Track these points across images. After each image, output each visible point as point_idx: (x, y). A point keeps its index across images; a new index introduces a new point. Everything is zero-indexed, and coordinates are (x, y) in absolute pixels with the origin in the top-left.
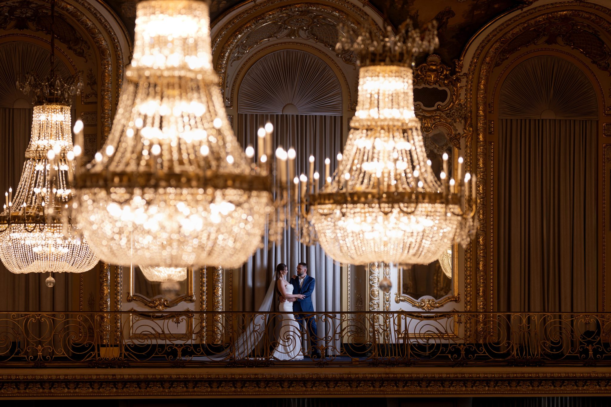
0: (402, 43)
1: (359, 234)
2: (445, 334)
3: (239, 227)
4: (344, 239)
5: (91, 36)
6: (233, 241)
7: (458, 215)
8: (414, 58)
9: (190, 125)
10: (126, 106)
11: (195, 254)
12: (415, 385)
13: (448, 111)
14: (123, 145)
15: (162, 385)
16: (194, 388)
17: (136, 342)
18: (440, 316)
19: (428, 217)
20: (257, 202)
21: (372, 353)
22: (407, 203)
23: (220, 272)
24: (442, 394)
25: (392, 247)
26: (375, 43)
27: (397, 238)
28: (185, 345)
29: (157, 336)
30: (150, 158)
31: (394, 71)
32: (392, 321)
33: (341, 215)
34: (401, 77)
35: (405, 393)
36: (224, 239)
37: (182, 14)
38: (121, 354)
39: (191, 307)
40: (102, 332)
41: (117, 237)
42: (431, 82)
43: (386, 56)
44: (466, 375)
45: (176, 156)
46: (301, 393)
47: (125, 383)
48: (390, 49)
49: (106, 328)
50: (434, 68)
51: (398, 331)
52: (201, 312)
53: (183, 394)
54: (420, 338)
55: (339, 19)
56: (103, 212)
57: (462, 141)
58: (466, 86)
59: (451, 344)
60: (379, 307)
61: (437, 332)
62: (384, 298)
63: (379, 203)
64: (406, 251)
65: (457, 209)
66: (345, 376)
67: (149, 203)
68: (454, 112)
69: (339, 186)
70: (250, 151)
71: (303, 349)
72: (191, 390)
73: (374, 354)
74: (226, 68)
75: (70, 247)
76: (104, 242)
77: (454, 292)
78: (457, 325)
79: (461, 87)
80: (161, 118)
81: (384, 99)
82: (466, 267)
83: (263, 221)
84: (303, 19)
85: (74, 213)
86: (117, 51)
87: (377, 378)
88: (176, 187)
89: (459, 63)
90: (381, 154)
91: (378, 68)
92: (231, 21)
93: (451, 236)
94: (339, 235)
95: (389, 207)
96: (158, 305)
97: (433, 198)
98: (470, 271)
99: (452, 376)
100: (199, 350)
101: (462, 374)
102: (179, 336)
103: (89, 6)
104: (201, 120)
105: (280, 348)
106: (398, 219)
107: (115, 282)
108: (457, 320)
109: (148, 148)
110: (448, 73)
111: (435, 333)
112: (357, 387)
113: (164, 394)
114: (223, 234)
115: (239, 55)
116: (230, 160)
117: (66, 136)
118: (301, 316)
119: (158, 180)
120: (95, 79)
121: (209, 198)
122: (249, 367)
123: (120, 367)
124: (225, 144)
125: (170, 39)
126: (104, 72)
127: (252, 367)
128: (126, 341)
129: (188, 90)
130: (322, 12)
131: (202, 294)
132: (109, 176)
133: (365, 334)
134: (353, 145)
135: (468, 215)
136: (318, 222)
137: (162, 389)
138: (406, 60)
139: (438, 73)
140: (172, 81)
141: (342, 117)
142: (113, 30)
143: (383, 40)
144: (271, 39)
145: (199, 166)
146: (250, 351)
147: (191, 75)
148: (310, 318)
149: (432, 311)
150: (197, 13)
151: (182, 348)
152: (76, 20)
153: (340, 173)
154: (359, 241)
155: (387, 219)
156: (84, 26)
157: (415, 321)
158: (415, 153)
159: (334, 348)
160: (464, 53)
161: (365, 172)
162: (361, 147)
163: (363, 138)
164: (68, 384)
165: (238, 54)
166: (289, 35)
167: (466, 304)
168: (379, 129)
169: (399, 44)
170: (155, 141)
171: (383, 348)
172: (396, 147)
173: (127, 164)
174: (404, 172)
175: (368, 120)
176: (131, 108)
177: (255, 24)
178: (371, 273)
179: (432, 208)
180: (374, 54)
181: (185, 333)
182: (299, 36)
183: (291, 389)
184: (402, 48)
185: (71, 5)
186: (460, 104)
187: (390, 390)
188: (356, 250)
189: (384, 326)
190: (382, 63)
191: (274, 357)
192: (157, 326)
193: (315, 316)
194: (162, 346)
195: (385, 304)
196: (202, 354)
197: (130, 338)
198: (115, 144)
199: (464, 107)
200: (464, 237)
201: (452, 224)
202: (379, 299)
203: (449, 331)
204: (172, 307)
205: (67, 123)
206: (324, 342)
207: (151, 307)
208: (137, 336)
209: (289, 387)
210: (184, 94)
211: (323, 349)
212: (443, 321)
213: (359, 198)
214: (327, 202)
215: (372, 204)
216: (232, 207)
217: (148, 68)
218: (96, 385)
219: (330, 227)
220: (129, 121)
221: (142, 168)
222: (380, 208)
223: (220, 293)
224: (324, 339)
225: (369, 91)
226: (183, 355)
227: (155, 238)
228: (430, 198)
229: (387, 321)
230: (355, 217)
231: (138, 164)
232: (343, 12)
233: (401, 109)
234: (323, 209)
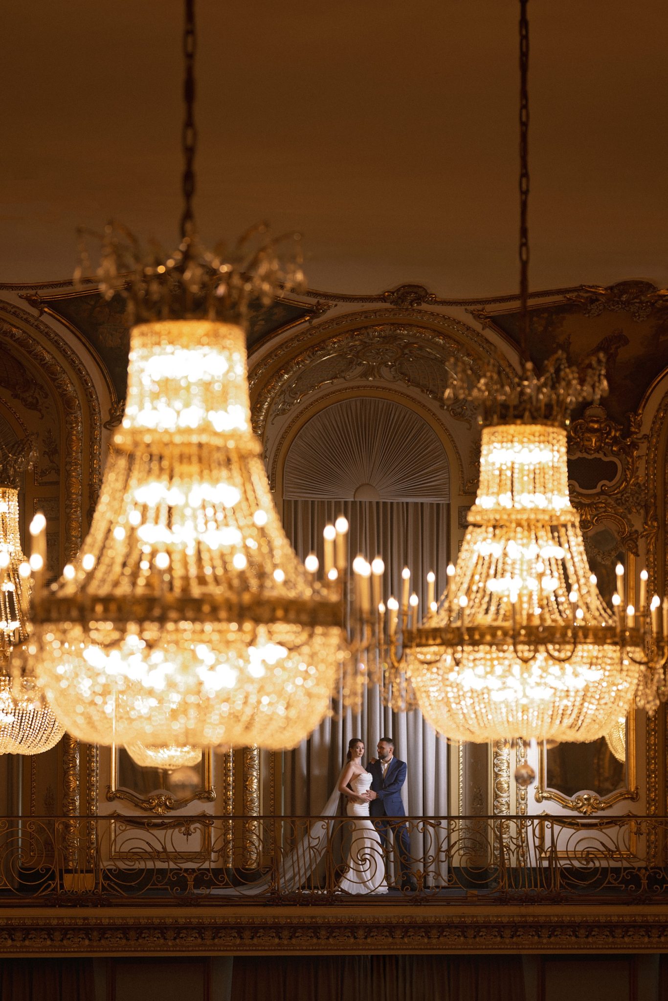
0: (549, 388)
1: (483, 694)
2: (615, 852)
3: (294, 683)
4: (457, 701)
5: (50, 377)
6: (285, 706)
7: (640, 663)
8: (569, 412)
9: (216, 521)
10: (114, 491)
11: (223, 727)
12: (568, 933)
13: (619, 495)
14: (110, 553)
15: (162, 933)
16: (213, 939)
17: (122, 865)
18: (607, 823)
19: (593, 667)
20: (324, 644)
21: (499, 883)
22: (559, 644)
23: (255, 753)
24: (611, 948)
25: (536, 713)
26: (507, 389)
27: (542, 700)
28: (199, 869)
29: (155, 855)
30: (152, 573)
31: (537, 434)
32: (530, 831)
33: (454, 663)
34: (548, 442)
35: (552, 947)
36: (270, 703)
37: (203, 345)
38: (97, 884)
39: (209, 809)
40: (67, 849)
41: (99, 700)
42: (590, 449)
43: (524, 410)
44: (649, 918)
45: (193, 571)
46: (386, 947)
47: (103, 930)
48: (531, 397)
49: (74, 843)
50: (596, 426)
51: (540, 848)
52: (225, 817)
53: (197, 949)
54: (576, 858)
55: (443, 349)
56: (77, 660)
57: (641, 543)
58: (647, 455)
59: (626, 869)
60: (509, 808)
61: (602, 848)
62: (517, 794)
63: (515, 645)
64: (558, 722)
65: (638, 654)
66: (456, 920)
67: (150, 645)
68: (628, 497)
69: (450, 617)
70: (312, 563)
71: (387, 877)
72: (208, 942)
73: (501, 884)
74: (264, 427)
75: (17, 714)
76: (80, 709)
77: (629, 784)
78: (634, 837)
79: (639, 456)
80: (170, 509)
81: (522, 478)
82: (648, 745)
83: (331, 674)
84: (387, 350)
85: (31, 663)
86: (90, 401)
87: (508, 923)
88: (194, 620)
89: (635, 419)
90: (517, 566)
91: (512, 429)
92: (271, 353)
93: (630, 696)
94: (450, 695)
95: (529, 651)
96: (155, 806)
97: (602, 636)
98: (656, 751)
99: (627, 919)
100: (221, 877)
101: (643, 916)
102: (189, 855)
103: (46, 330)
104: (234, 513)
105: (351, 875)
106: (544, 670)
107: (88, 769)
108: (635, 830)
109: (149, 557)
110: (617, 435)
111: (600, 851)
112: (475, 937)
113: (165, 949)
114: (268, 694)
115: (285, 407)
116: (279, 576)
117: (11, 536)
118: (387, 823)
119: (166, 609)
120: (56, 445)
121: (248, 638)
122: (302, 905)
123: (95, 906)
124: (271, 550)
125: (183, 383)
126: (70, 434)
127: (307, 905)
128: (105, 864)
129: (213, 465)
130: (418, 337)
131: (226, 789)
132: (88, 603)
133: (487, 851)
134: (472, 552)
135: (657, 662)
136: (416, 674)
137: (162, 941)
138: (557, 416)
139: (602, 434)
140: (186, 450)
141: (449, 505)
142: (84, 367)
143: (519, 385)
144: (335, 381)
145: (230, 587)
146: (303, 880)
147: (217, 442)
148: (400, 827)
149: (594, 814)
150: (228, 342)
151: (195, 874)
152: (27, 351)
153: (451, 596)
154: (482, 706)
155: (528, 670)
156: (39, 361)
157: (567, 832)
158: (572, 563)
159: (438, 874)
160: (644, 403)
161: (491, 594)
162: (485, 553)
163: (489, 541)
164: (13, 932)
165: (283, 405)
166: (365, 375)
167: (649, 804)
168: (514, 525)
169: (545, 390)
170: (160, 547)
171: (518, 874)
172: (541, 554)
173: (116, 584)
174: (553, 594)
175: (496, 511)
176: (121, 494)
177: (310, 357)
178: (497, 755)
179: (599, 651)
180: (505, 406)
181: (199, 850)
182: (381, 377)
183: (369, 940)
184: (550, 396)
185: (18, 328)
186: (638, 483)
187: (527, 942)
188: (478, 720)
189: (517, 839)
190: (519, 422)
191: (342, 889)
192: (155, 839)
193: (407, 823)
194: (162, 871)
195: (520, 804)
196: (227, 884)
197: (111, 859)
198: (96, 551)
199: (643, 488)
200: (651, 698)
201: (630, 677)
202: (509, 796)
203: (622, 848)
204: (178, 808)
205: (12, 516)
206: (422, 864)
207: (145, 809)
208: (122, 856)
209: (366, 938)
210: (206, 472)
211: (420, 877)
212: (613, 831)
213: (482, 636)
214: (431, 642)
215: (503, 645)
216: (283, 652)
217: (149, 431)
218: (57, 934)
219: (435, 682)
220: (119, 515)
221: (140, 590)
222: (516, 651)
223: (255, 787)
224: (422, 860)
225: (498, 465)
226: (196, 887)
227: (161, 701)
228: (596, 636)
229: (523, 831)
230: (475, 665)
231: (134, 584)
232: (450, 337)
233: (549, 495)
234: (425, 654)
